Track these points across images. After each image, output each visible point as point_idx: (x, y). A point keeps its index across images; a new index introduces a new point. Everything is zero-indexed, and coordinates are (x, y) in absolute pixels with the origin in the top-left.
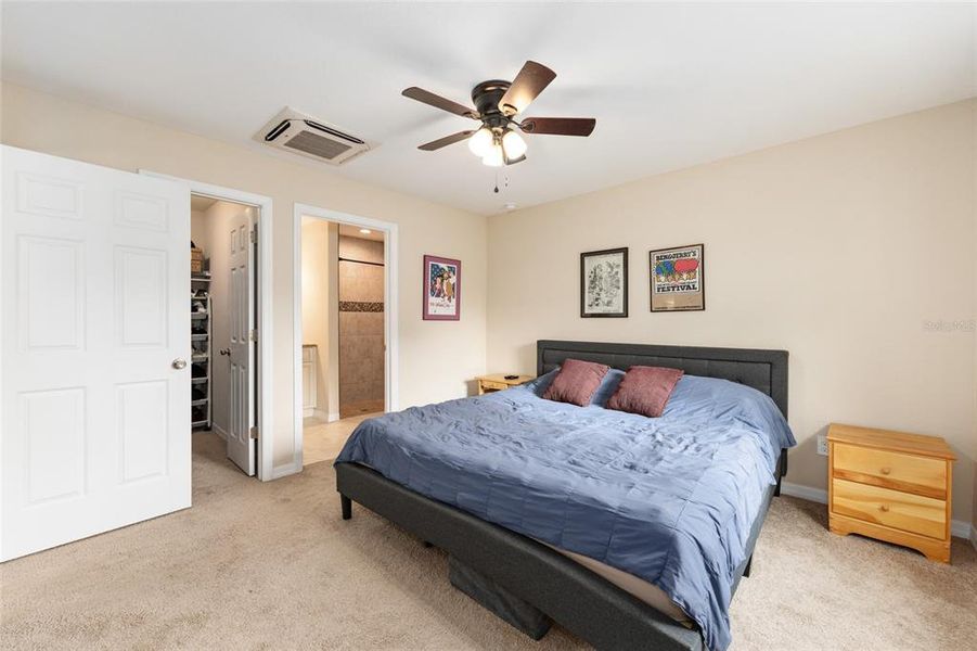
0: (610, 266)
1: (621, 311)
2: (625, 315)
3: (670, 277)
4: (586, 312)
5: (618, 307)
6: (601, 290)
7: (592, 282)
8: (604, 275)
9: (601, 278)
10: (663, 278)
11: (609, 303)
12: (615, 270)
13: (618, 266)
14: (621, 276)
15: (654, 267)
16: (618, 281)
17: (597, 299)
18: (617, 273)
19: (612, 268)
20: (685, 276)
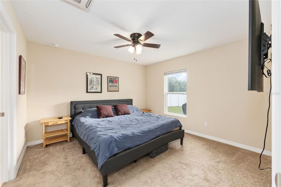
0: (96, 78)
1: (100, 91)
2: (101, 92)
3: (112, 84)
4: (88, 91)
5: (99, 90)
6: (94, 85)
7: (90, 82)
8: (95, 81)
9: (94, 81)
10: (111, 84)
11: (96, 89)
12: (98, 80)
13: (99, 79)
14: (100, 81)
15: (109, 81)
16: (99, 83)
17: (92, 88)
18: (99, 80)
19: (97, 79)
20: (115, 84)
